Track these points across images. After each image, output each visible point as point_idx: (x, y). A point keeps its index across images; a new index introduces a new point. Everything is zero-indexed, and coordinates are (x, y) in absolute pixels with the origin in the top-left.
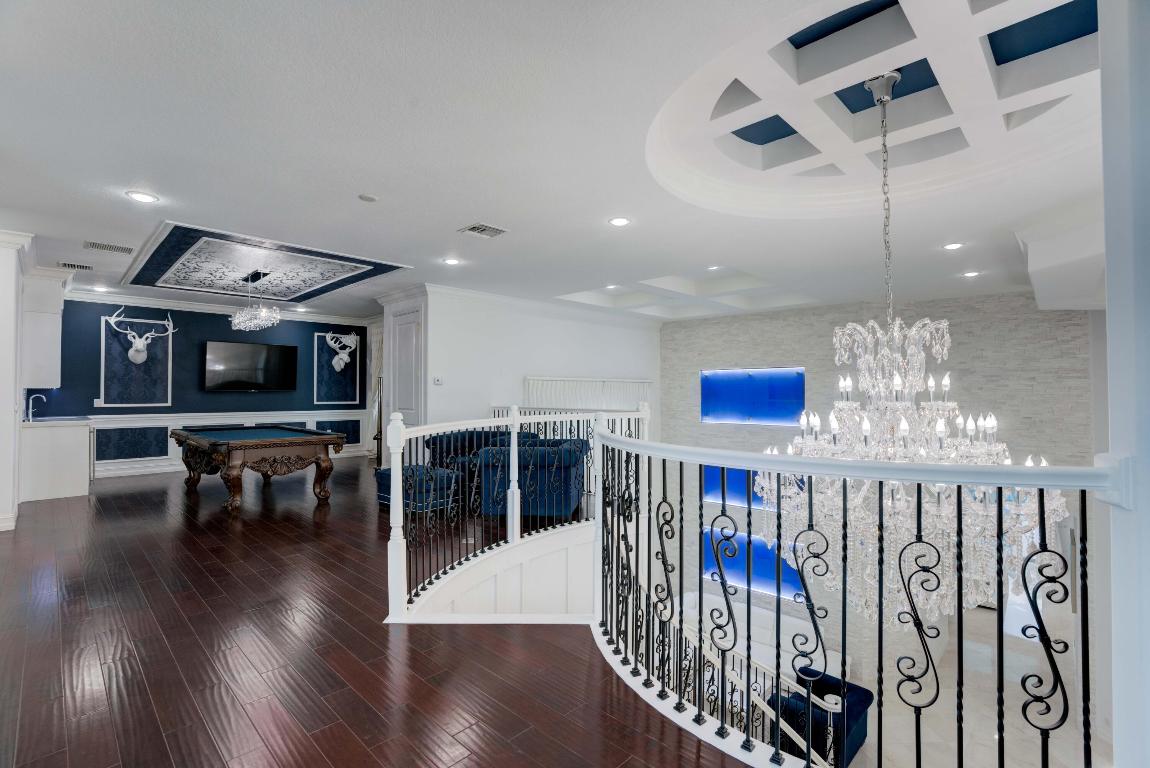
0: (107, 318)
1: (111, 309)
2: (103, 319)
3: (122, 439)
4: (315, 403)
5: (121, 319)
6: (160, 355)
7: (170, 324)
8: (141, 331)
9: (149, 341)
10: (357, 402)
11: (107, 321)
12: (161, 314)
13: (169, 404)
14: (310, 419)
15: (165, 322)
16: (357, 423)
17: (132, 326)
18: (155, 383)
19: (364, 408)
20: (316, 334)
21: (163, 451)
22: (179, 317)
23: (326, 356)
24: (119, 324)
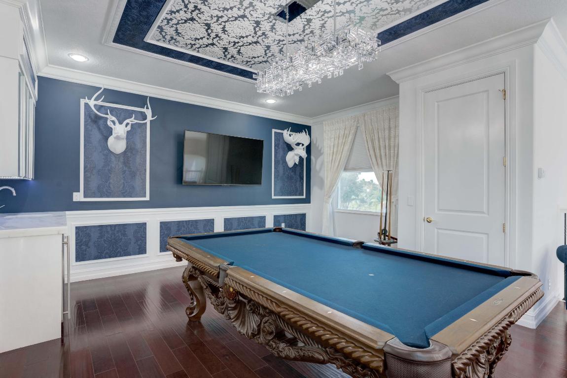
0: (87, 101)
1: (91, 90)
2: (83, 102)
3: (101, 237)
4: (273, 197)
5: (100, 103)
6: (139, 146)
7: (149, 113)
8: (122, 117)
9: (129, 128)
10: (304, 197)
11: (87, 105)
12: (140, 100)
13: (147, 198)
14: (269, 213)
15: (144, 110)
16: (303, 216)
17: (113, 111)
18: (133, 175)
19: (309, 202)
20: (274, 131)
21: (142, 250)
22: (158, 104)
23: (281, 153)
24: (99, 108)
